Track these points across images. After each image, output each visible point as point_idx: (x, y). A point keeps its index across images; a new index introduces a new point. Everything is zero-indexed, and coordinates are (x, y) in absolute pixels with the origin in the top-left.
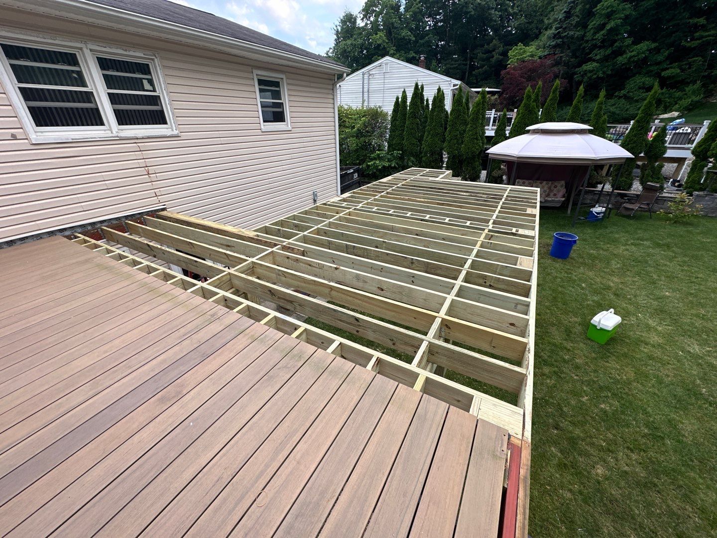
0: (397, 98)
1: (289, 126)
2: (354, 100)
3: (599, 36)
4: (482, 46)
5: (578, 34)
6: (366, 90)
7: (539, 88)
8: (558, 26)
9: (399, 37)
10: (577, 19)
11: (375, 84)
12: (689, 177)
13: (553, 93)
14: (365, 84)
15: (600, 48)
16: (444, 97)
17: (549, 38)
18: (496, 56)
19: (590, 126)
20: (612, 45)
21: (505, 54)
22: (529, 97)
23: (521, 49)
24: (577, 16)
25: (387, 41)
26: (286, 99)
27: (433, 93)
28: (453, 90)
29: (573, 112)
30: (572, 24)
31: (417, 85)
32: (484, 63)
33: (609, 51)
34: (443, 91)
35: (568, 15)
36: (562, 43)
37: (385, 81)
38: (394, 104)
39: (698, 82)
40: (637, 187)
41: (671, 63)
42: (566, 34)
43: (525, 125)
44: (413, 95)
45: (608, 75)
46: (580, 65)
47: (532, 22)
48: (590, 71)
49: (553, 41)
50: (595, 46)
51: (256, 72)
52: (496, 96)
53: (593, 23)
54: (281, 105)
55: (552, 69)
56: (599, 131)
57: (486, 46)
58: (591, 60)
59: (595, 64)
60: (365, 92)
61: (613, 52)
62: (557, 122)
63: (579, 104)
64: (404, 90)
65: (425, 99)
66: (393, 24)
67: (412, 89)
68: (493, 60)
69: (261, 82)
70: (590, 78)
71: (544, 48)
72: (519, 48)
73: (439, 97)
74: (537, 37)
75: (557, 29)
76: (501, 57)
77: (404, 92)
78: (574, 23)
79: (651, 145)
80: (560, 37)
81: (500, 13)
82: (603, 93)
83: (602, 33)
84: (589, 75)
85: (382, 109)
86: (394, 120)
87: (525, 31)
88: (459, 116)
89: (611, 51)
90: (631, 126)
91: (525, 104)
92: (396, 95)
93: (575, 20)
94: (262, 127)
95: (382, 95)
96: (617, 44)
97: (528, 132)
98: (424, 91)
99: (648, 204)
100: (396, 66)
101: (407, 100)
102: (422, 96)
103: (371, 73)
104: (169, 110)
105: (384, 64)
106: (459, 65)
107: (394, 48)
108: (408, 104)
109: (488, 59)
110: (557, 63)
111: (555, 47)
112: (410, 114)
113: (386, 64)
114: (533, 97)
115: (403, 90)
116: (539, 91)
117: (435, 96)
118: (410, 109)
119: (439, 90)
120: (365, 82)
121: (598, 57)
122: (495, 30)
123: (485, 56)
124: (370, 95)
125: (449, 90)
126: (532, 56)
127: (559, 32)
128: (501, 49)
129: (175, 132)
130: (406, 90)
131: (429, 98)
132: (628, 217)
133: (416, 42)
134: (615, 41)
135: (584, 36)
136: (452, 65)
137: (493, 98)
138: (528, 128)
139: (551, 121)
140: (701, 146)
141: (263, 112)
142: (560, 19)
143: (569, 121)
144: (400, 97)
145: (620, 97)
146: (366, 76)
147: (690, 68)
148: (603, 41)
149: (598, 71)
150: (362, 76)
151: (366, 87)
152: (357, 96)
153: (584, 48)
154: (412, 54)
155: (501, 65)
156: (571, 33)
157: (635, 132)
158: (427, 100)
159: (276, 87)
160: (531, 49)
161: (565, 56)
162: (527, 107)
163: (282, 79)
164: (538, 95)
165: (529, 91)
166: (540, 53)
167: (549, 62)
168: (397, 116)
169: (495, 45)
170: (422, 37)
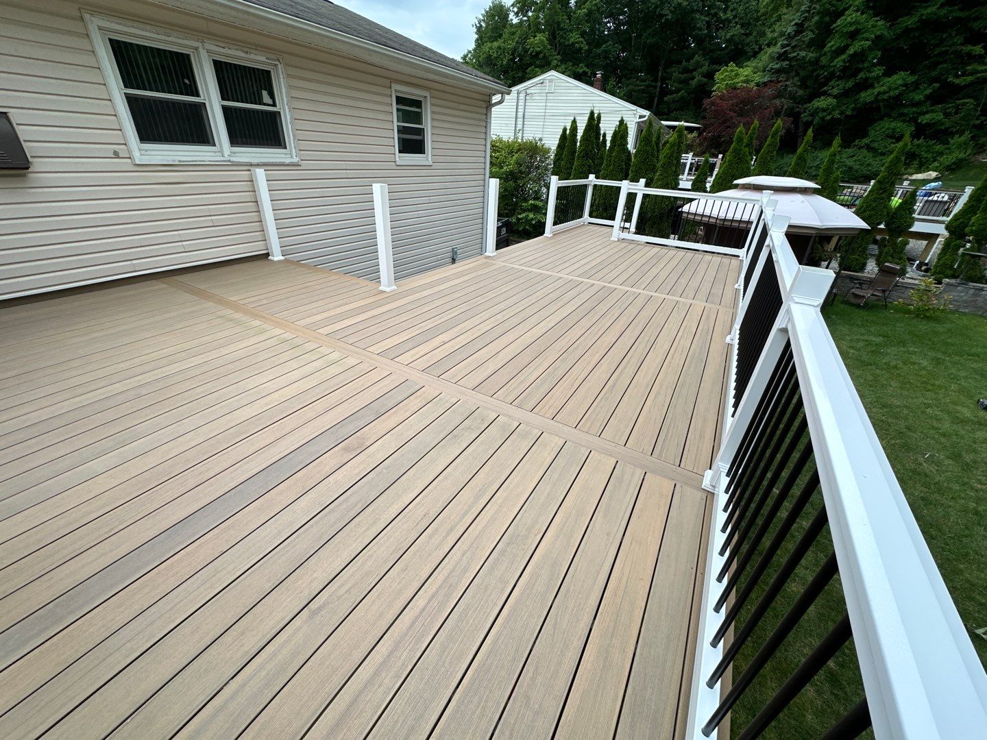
0: (565, 130)
1: (430, 160)
2: (503, 128)
3: (839, 62)
4: (679, 62)
5: (811, 55)
6: (520, 115)
7: (754, 129)
8: (785, 42)
9: (566, 43)
10: (811, 35)
11: (534, 108)
12: (939, 259)
13: (773, 137)
14: (519, 107)
15: (839, 78)
16: (627, 133)
17: (772, 58)
18: (698, 78)
19: (817, 183)
20: (855, 75)
21: (710, 76)
22: (740, 140)
23: (732, 71)
24: (812, 31)
25: (549, 47)
26: (428, 124)
27: (614, 126)
28: (638, 123)
29: (797, 164)
30: (804, 42)
31: (592, 113)
32: (681, 86)
33: (850, 84)
34: (626, 124)
35: (800, 29)
36: (788, 65)
37: (548, 104)
38: (559, 137)
39: (967, 133)
40: (872, 267)
41: (932, 105)
42: (795, 54)
43: (733, 176)
44: (586, 126)
45: (847, 116)
46: (810, 99)
47: (750, 34)
48: (824, 110)
49: (777, 64)
50: (832, 76)
51: (395, 87)
52: (695, 134)
53: (832, 44)
54: (421, 132)
55: (773, 101)
56: (829, 191)
57: (684, 63)
58: (825, 93)
59: (831, 100)
60: (520, 118)
61: (856, 85)
62: (775, 175)
63: (805, 153)
64: (575, 119)
65: (602, 132)
66: (558, 23)
67: (586, 118)
68: (694, 83)
69: (400, 100)
70: (823, 119)
71: (764, 71)
72: (729, 69)
73: (621, 132)
74: (755, 54)
75: (783, 46)
76: (705, 80)
77: (574, 122)
78: (807, 39)
79: (894, 214)
80: (787, 59)
81: (707, 19)
82: (837, 141)
83: (843, 57)
84: (821, 115)
85: (543, 142)
86: (559, 159)
87: (740, 46)
88: (645, 160)
89: (853, 83)
90: (870, 187)
91: (735, 150)
92: (563, 124)
93: (808, 36)
94: (397, 159)
95: (542, 123)
96: (861, 75)
97: (736, 186)
98: (601, 122)
99: (884, 291)
100: (562, 84)
101: (577, 132)
102: (598, 128)
103: (528, 91)
104: (290, 131)
105: (547, 81)
106: (647, 86)
107: (559, 57)
108: (579, 138)
109: (686, 82)
110: (779, 95)
111: (779, 71)
112: (581, 152)
113: (550, 81)
114: (745, 141)
115: (573, 118)
116: (754, 133)
117: (615, 131)
118: (581, 146)
119: (622, 122)
120: (520, 104)
121: (835, 91)
122: (699, 41)
123: (683, 76)
124: (525, 123)
125: (634, 123)
126: (747, 81)
127: (785, 52)
128: (705, 69)
129: (295, 160)
130: (577, 118)
131: (607, 132)
132: (858, 306)
133: (589, 51)
134: (860, 70)
135: (817, 60)
136: (638, 86)
137: (690, 136)
138: (736, 182)
139: (766, 175)
140: (959, 219)
141: (399, 138)
142: (789, 34)
143: (790, 176)
144: (568, 128)
145: (860, 148)
146: (522, 96)
147: (956, 113)
148: (844, 70)
149: (833, 110)
150: (516, 95)
151: (521, 110)
152: (507, 122)
153: (818, 76)
154: (582, 68)
155: (704, 91)
156: (803, 54)
157: (874, 196)
158: (604, 135)
159: (417, 108)
160: (746, 72)
161: (792, 84)
162: (737, 152)
163: (425, 97)
164: (751, 138)
165: (740, 132)
166: (758, 78)
167: (769, 91)
168: (562, 154)
169: (698, 62)
170: (599, 45)
